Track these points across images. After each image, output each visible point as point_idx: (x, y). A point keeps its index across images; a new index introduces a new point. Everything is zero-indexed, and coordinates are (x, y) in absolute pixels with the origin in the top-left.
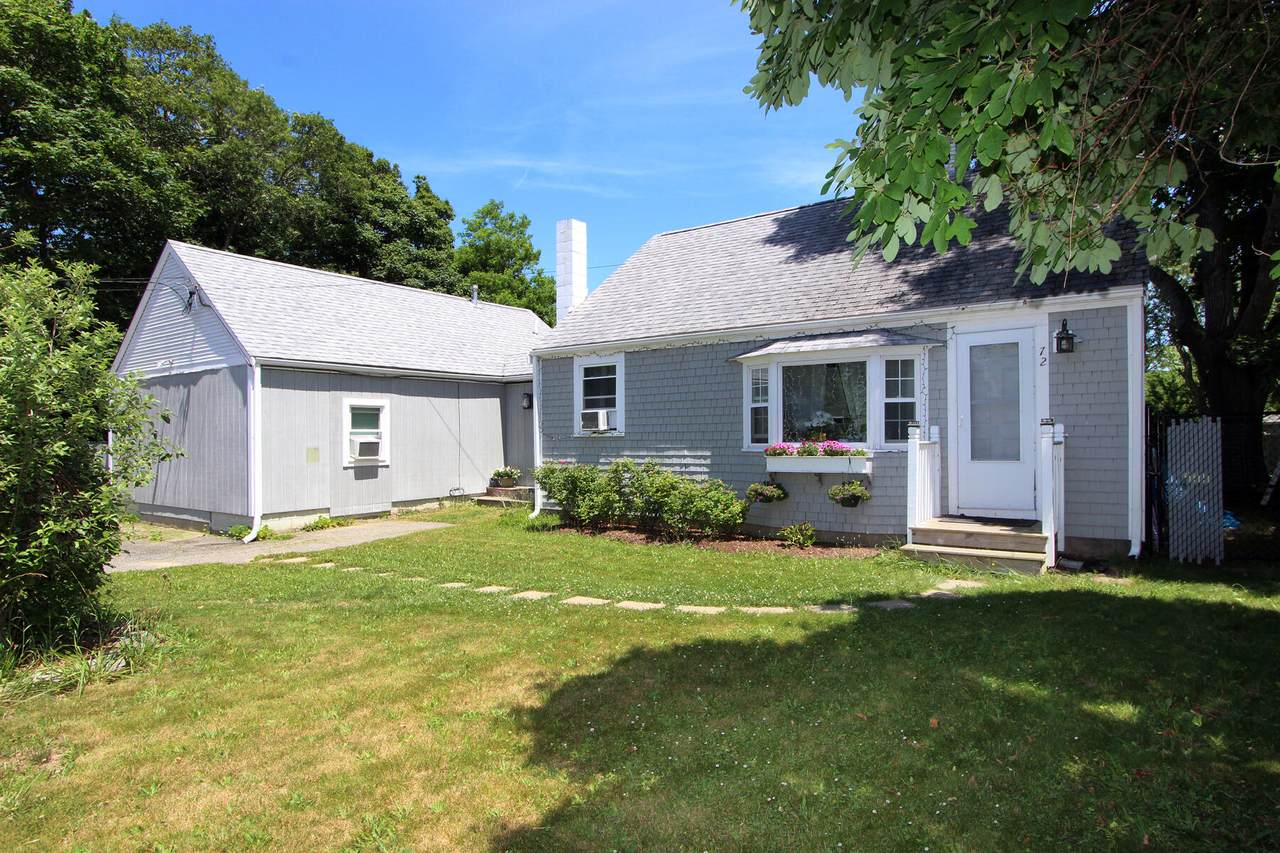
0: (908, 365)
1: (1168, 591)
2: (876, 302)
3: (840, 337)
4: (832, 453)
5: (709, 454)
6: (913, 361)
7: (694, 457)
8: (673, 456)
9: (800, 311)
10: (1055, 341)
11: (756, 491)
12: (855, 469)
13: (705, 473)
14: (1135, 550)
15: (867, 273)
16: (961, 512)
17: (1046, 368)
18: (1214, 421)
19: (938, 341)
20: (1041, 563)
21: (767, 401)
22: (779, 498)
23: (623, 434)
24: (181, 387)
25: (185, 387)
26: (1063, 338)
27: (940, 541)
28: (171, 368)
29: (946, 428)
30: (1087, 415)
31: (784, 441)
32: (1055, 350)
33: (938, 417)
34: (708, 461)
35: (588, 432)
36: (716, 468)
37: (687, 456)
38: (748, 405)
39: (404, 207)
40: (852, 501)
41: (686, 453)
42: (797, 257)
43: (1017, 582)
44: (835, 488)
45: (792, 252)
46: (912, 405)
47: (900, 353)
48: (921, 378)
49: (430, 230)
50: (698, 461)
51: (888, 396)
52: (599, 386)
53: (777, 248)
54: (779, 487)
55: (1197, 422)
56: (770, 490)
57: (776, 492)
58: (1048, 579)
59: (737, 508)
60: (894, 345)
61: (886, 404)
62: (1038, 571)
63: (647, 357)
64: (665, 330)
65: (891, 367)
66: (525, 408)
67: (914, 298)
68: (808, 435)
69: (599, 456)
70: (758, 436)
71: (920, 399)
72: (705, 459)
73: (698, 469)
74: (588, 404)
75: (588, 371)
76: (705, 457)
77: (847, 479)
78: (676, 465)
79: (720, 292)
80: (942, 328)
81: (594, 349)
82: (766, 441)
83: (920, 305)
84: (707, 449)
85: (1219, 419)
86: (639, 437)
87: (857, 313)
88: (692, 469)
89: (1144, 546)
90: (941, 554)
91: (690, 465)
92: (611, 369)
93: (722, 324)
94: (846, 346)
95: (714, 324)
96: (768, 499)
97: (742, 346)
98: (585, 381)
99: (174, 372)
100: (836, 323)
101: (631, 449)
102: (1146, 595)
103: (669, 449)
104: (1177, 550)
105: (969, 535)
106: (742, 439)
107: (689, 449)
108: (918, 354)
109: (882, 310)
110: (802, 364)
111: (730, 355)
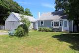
3: (57, 20)
21: (53, 24)
58: (69, 33)
61: (60, 24)
75: (41, 22)
101: (44, 26)
106: (51, 26)
108: (62, 22)
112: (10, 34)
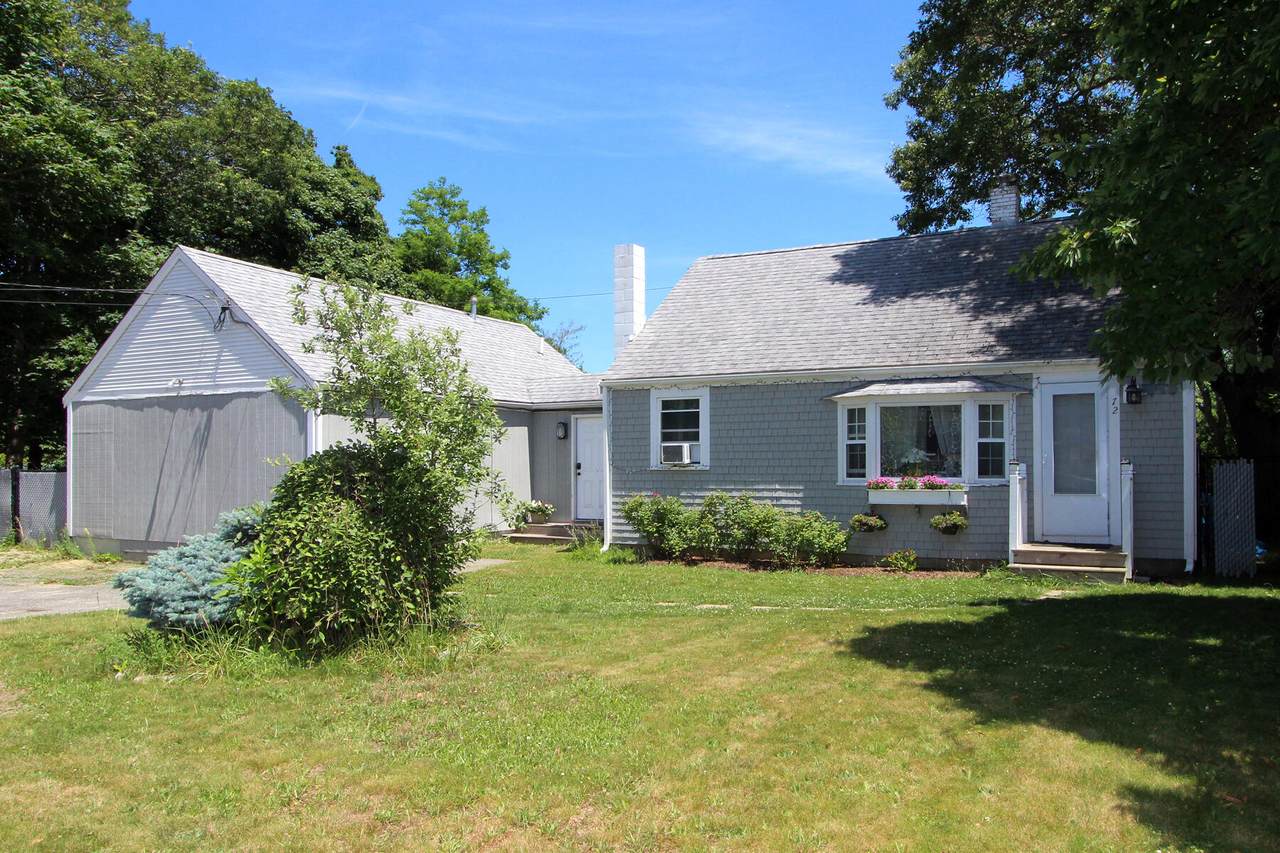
0: (998, 410)
1: (1222, 592)
2: (966, 351)
3: (936, 382)
4: (932, 487)
5: (801, 488)
6: (1002, 406)
7: (787, 490)
8: (763, 490)
9: (892, 355)
10: (1125, 394)
11: (860, 521)
12: (954, 501)
13: (798, 506)
14: (1189, 567)
15: (950, 320)
16: (1045, 539)
17: (1118, 415)
18: (1248, 462)
19: (1026, 389)
20: (1123, 574)
21: (864, 438)
22: (881, 528)
23: (708, 468)
24: (197, 410)
25: (203, 411)
26: (1132, 393)
27: (1038, 561)
28: (180, 388)
29: (1032, 466)
30: (1150, 457)
31: (882, 476)
32: (1125, 401)
33: (1025, 456)
34: (801, 495)
35: (667, 465)
36: (808, 500)
37: (779, 490)
38: (843, 441)
39: (336, 190)
40: (953, 529)
41: (777, 487)
42: (875, 298)
43: (1106, 588)
44: (937, 518)
45: (867, 293)
46: (1002, 444)
47: (992, 399)
48: (1009, 421)
49: (368, 219)
50: (789, 495)
51: (981, 436)
52: (680, 420)
53: (850, 288)
54: (880, 518)
55: (1235, 463)
56: (873, 521)
57: (879, 523)
58: (1128, 587)
59: (841, 537)
60: (987, 391)
61: (979, 443)
62: (1122, 581)
63: (733, 393)
64: (753, 367)
65: (983, 411)
66: (560, 438)
67: (1002, 350)
68: (905, 470)
69: (679, 490)
70: (855, 471)
71: (1009, 440)
72: (798, 493)
73: (791, 502)
74: (666, 437)
75: (666, 404)
76: (798, 491)
77: (945, 510)
78: (766, 498)
79: (799, 330)
80: (1028, 378)
81: (675, 382)
82: (863, 475)
83: (1009, 358)
84: (799, 482)
85: (1252, 460)
86: (726, 472)
87: (951, 361)
88: (784, 502)
89: (1197, 564)
90: (1043, 570)
91: (782, 498)
92: (695, 403)
93: (814, 364)
94: (944, 391)
95: (806, 363)
96: (871, 529)
97: (837, 386)
98: (663, 414)
99: (183, 393)
100: (932, 370)
101: (717, 482)
102: (1206, 594)
103: (758, 483)
104: (1221, 566)
105: (1063, 554)
106: (837, 474)
107: (780, 482)
108: (1007, 401)
109: (974, 360)
110: (899, 405)
111: (825, 394)
112: (145, 606)
